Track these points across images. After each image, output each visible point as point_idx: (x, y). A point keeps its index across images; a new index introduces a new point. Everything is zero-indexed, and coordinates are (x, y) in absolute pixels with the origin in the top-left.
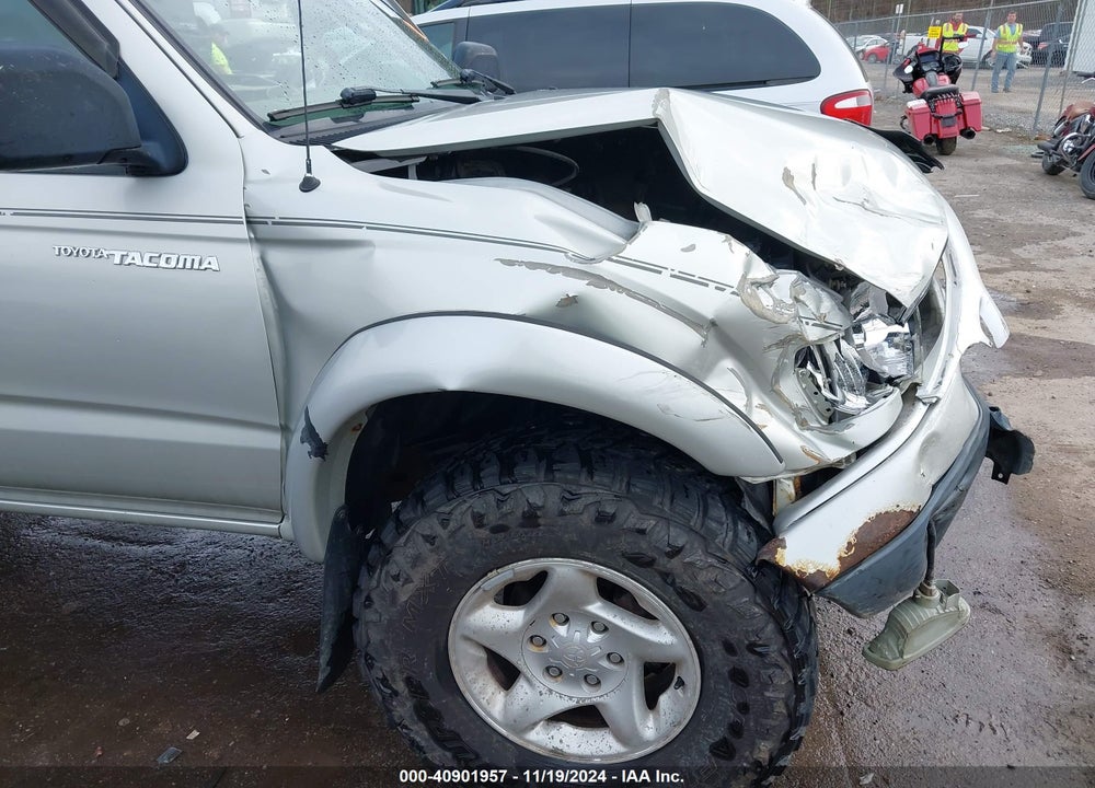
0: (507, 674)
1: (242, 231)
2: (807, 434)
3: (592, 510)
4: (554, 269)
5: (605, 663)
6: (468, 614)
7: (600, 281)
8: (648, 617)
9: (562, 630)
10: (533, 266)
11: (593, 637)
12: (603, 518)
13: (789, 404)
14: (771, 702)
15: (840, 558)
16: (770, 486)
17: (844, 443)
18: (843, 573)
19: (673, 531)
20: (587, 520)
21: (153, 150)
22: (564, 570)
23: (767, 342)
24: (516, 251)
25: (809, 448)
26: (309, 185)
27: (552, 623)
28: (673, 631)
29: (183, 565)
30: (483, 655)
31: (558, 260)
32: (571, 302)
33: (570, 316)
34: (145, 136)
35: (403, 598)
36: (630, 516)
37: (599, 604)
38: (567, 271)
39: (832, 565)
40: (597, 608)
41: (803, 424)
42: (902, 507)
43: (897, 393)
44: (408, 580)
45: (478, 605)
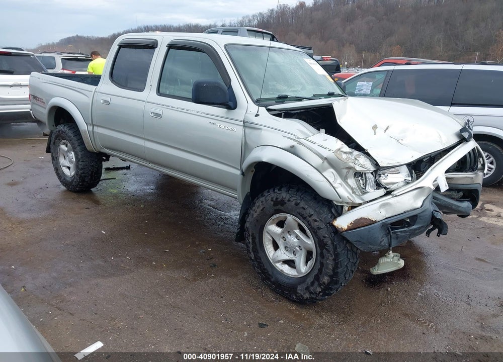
0: (276, 247)
1: (242, 123)
2: (354, 195)
3: (295, 201)
4: (291, 139)
5: (298, 248)
6: (269, 225)
7: (300, 143)
8: (308, 237)
9: (289, 236)
10: (288, 138)
11: (296, 240)
12: (297, 204)
13: (350, 186)
14: (328, 264)
15: (348, 226)
16: (342, 207)
17: (363, 200)
18: (347, 230)
19: (311, 210)
20: (293, 203)
21: (231, 104)
22: (290, 218)
23: (342, 167)
24: (286, 134)
25: (350, 197)
26: (257, 115)
27: (287, 234)
28: (311, 241)
29: (228, 218)
30: (272, 239)
31: (293, 137)
32: (293, 147)
33: (292, 150)
34: (230, 101)
35: (255, 216)
36: (302, 204)
37: (298, 231)
38: (294, 140)
39: (346, 227)
40: (297, 231)
41: (354, 193)
42: (369, 218)
43: (385, 191)
44: (256, 212)
45: (272, 224)
